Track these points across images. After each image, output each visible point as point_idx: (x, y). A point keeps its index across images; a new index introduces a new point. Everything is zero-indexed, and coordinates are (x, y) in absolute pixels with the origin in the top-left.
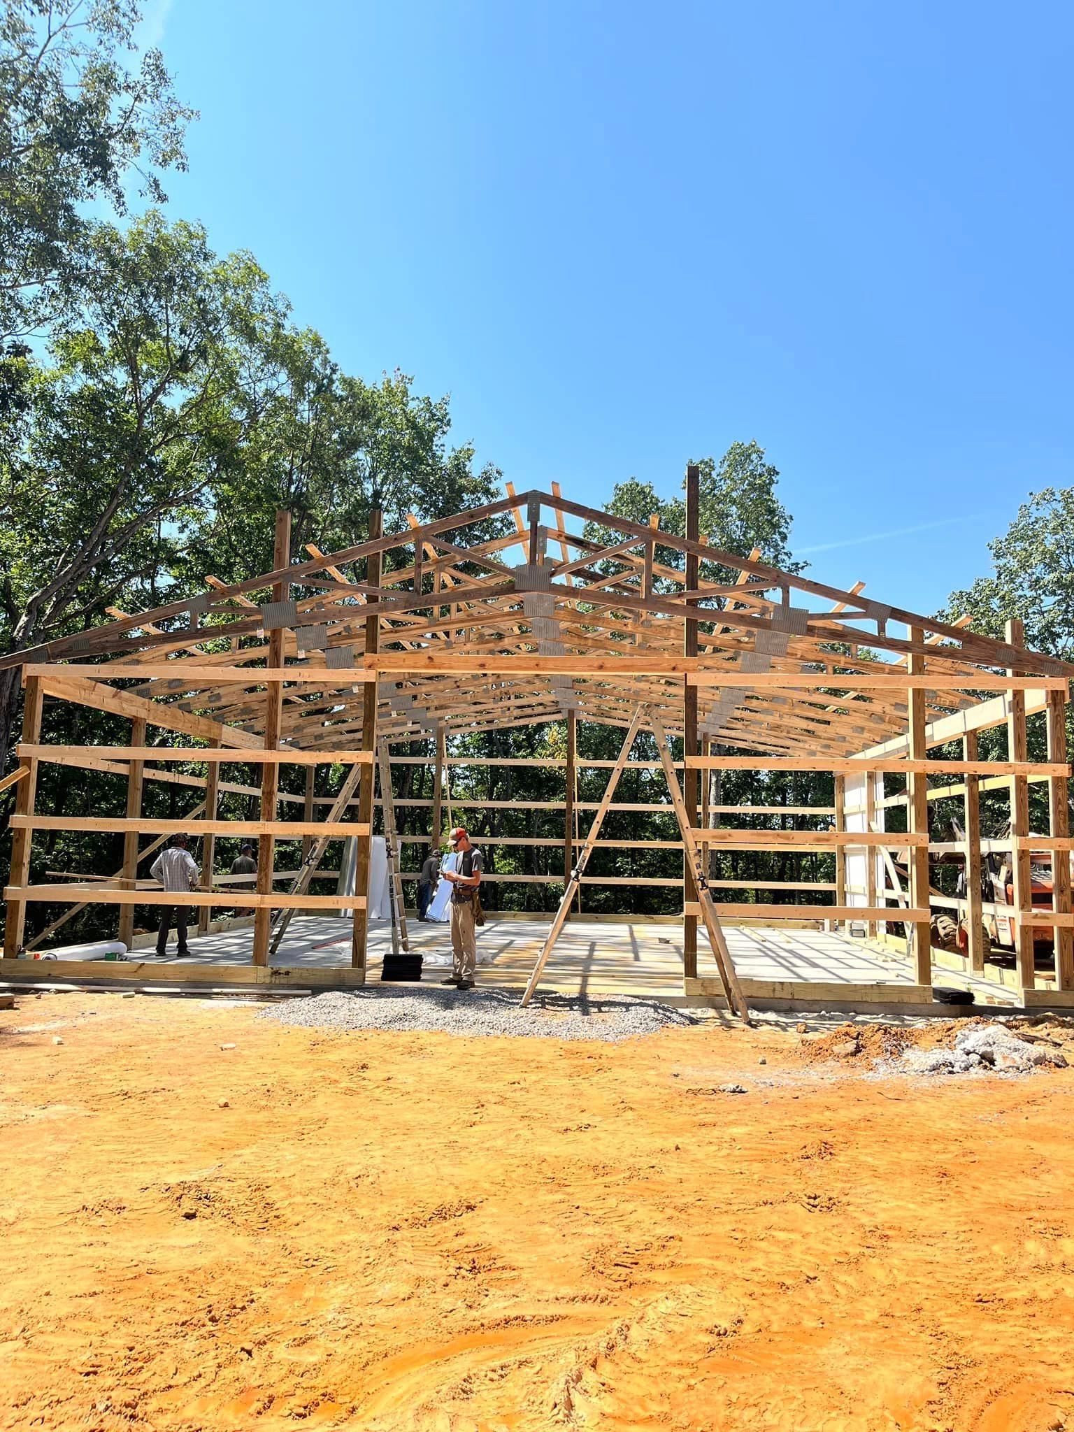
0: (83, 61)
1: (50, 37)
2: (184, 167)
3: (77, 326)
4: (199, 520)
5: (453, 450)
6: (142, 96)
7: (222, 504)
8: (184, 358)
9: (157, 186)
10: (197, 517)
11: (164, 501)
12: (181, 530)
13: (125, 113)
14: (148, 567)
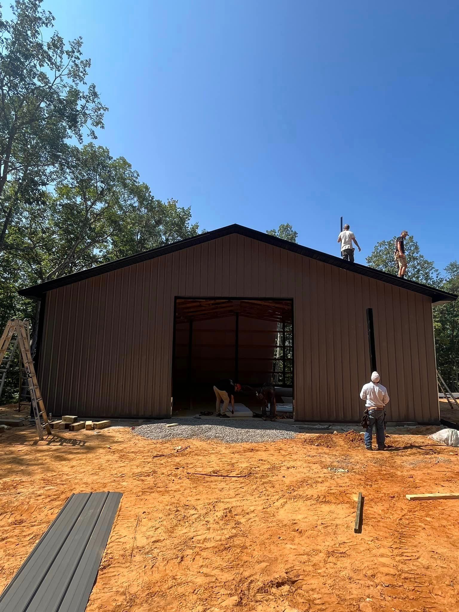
0: (68, 89)
1: (56, 78)
2: (103, 127)
3: (65, 182)
4: (106, 248)
5: (192, 225)
6: (89, 100)
7: (114, 243)
8: (102, 192)
9: (94, 134)
10: (106, 247)
11: (94, 241)
12: (100, 252)
13: (83, 106)
14: (89, 264)
